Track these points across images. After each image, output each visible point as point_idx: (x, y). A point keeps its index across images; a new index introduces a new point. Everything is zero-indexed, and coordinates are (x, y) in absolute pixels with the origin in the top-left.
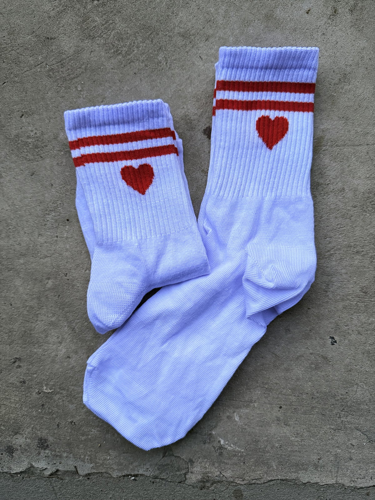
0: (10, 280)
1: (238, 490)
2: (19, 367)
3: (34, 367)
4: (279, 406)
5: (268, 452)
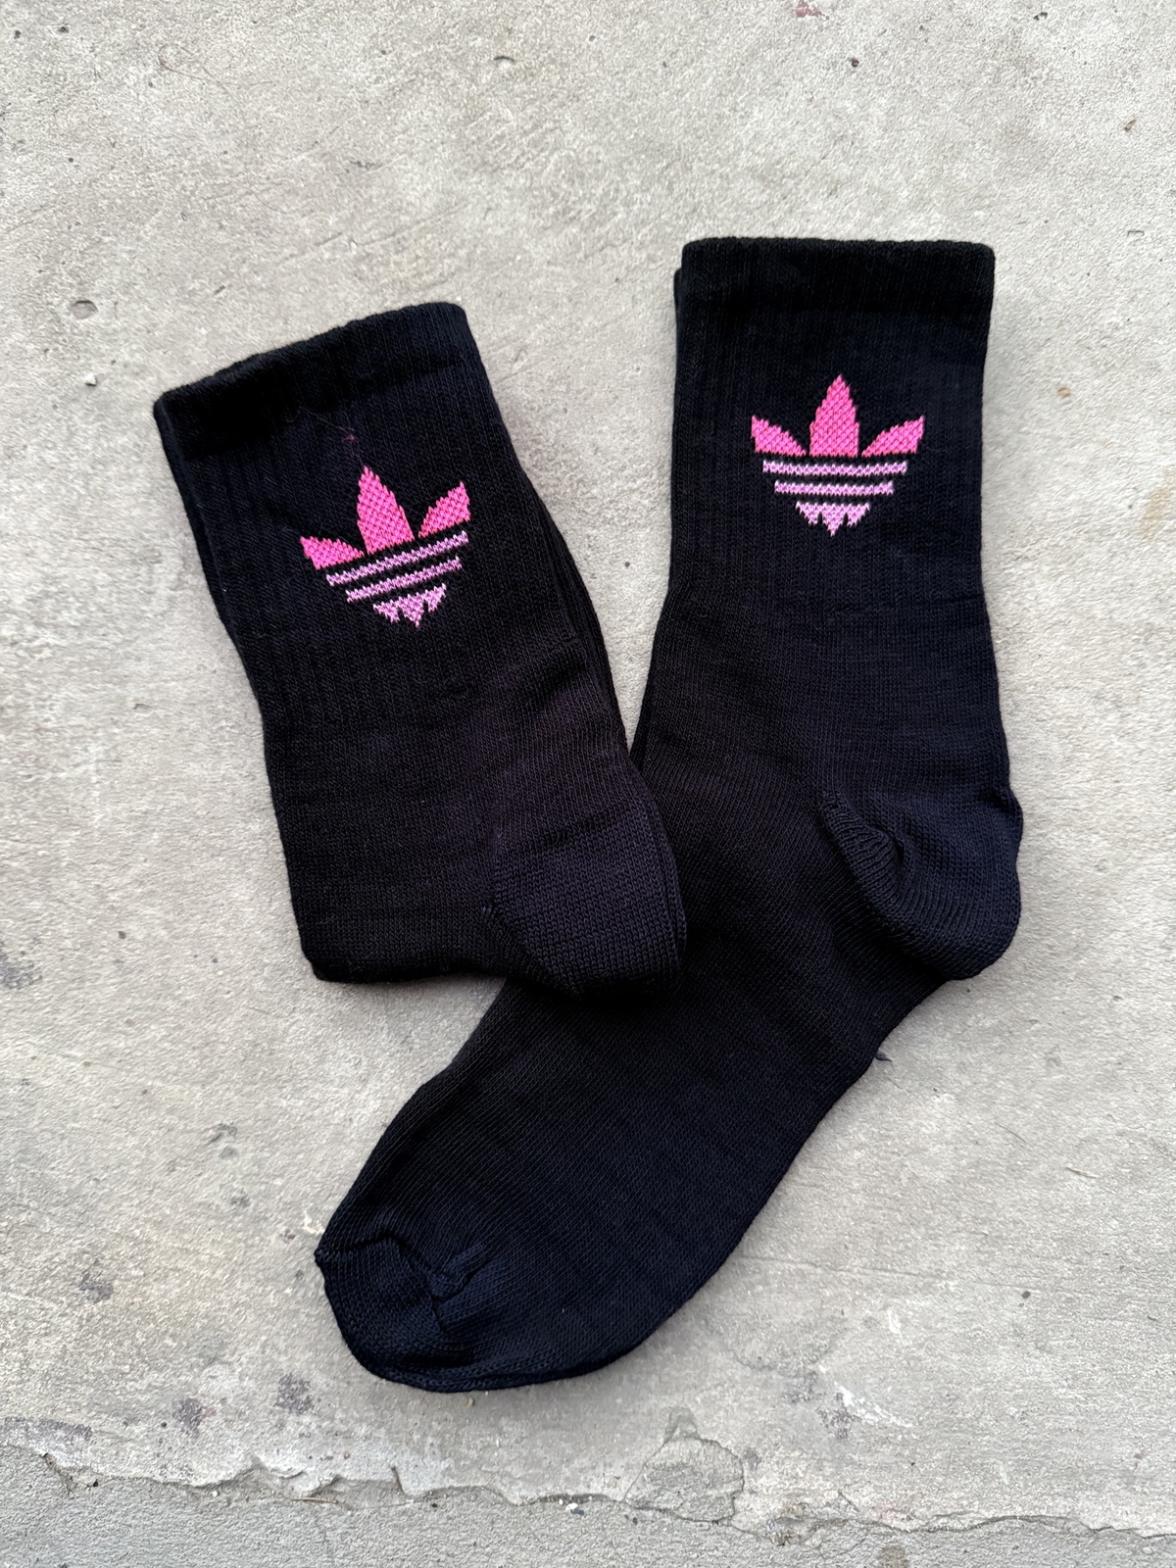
0: (216, 885)
1: (894, 1548)
2: (230, 1153)
3: (278, 1154)
4: (1022, 1291)
5: (985, 1431)
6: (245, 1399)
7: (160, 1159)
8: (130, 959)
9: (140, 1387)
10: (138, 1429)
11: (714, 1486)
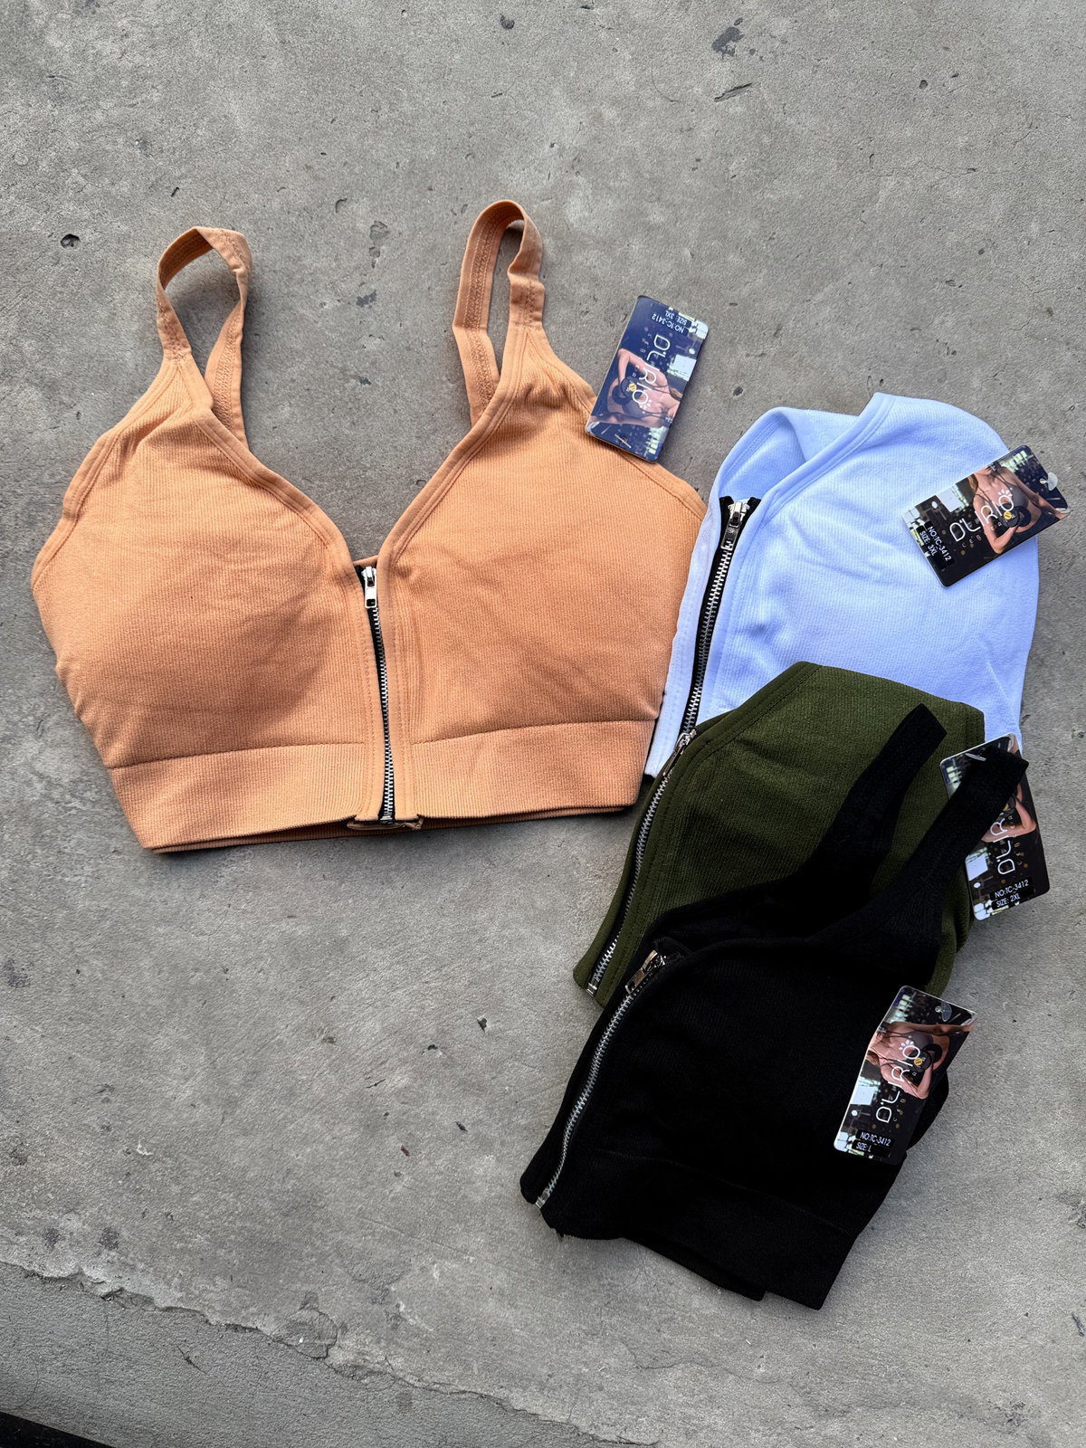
0: (133, 956)
2: (108, 1101)
3: (132, 1107)
7: (69, 1096)
8: (79, 985)
9: (28, 1216)
10: (23, 1239)
11: (320, 1338)
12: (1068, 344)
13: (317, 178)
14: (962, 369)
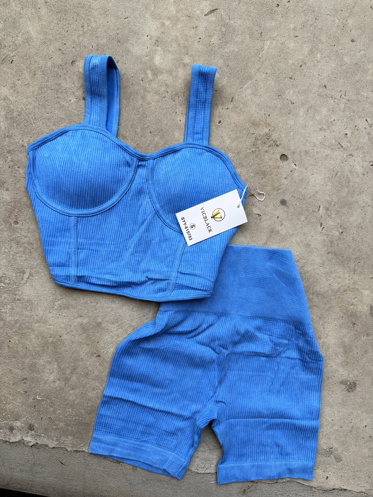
0: (28, 334)
2: (25, 383)
3: (34, 384)
6: (22, 427)
7: (12, 382)
8: (11, 346)
9: (3, 423)
12: (332, 97)
13: (63, 53)
14: (296, 109)
